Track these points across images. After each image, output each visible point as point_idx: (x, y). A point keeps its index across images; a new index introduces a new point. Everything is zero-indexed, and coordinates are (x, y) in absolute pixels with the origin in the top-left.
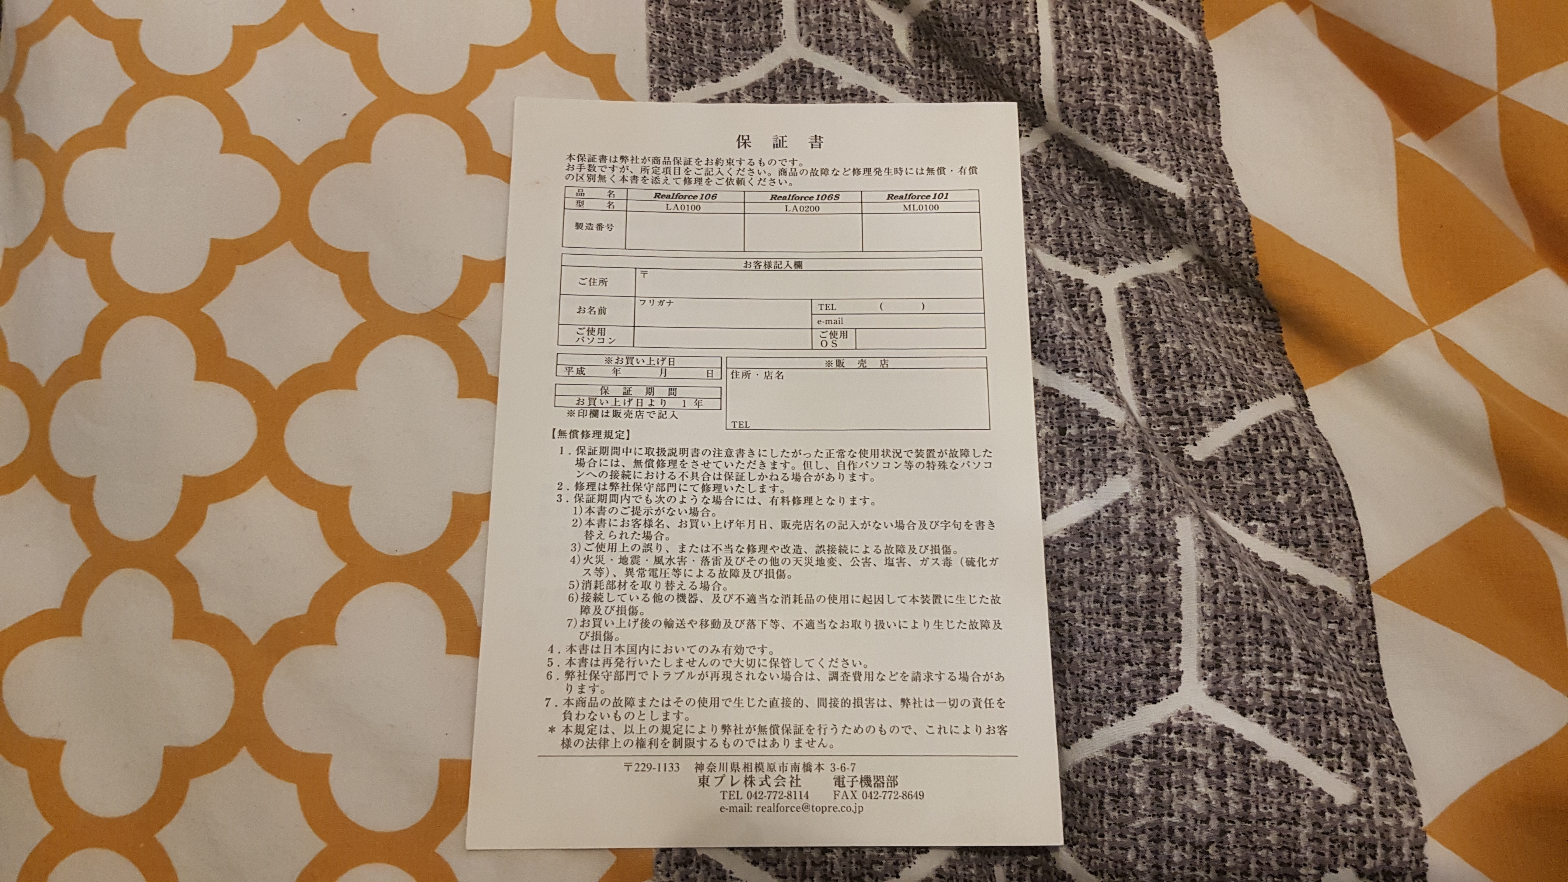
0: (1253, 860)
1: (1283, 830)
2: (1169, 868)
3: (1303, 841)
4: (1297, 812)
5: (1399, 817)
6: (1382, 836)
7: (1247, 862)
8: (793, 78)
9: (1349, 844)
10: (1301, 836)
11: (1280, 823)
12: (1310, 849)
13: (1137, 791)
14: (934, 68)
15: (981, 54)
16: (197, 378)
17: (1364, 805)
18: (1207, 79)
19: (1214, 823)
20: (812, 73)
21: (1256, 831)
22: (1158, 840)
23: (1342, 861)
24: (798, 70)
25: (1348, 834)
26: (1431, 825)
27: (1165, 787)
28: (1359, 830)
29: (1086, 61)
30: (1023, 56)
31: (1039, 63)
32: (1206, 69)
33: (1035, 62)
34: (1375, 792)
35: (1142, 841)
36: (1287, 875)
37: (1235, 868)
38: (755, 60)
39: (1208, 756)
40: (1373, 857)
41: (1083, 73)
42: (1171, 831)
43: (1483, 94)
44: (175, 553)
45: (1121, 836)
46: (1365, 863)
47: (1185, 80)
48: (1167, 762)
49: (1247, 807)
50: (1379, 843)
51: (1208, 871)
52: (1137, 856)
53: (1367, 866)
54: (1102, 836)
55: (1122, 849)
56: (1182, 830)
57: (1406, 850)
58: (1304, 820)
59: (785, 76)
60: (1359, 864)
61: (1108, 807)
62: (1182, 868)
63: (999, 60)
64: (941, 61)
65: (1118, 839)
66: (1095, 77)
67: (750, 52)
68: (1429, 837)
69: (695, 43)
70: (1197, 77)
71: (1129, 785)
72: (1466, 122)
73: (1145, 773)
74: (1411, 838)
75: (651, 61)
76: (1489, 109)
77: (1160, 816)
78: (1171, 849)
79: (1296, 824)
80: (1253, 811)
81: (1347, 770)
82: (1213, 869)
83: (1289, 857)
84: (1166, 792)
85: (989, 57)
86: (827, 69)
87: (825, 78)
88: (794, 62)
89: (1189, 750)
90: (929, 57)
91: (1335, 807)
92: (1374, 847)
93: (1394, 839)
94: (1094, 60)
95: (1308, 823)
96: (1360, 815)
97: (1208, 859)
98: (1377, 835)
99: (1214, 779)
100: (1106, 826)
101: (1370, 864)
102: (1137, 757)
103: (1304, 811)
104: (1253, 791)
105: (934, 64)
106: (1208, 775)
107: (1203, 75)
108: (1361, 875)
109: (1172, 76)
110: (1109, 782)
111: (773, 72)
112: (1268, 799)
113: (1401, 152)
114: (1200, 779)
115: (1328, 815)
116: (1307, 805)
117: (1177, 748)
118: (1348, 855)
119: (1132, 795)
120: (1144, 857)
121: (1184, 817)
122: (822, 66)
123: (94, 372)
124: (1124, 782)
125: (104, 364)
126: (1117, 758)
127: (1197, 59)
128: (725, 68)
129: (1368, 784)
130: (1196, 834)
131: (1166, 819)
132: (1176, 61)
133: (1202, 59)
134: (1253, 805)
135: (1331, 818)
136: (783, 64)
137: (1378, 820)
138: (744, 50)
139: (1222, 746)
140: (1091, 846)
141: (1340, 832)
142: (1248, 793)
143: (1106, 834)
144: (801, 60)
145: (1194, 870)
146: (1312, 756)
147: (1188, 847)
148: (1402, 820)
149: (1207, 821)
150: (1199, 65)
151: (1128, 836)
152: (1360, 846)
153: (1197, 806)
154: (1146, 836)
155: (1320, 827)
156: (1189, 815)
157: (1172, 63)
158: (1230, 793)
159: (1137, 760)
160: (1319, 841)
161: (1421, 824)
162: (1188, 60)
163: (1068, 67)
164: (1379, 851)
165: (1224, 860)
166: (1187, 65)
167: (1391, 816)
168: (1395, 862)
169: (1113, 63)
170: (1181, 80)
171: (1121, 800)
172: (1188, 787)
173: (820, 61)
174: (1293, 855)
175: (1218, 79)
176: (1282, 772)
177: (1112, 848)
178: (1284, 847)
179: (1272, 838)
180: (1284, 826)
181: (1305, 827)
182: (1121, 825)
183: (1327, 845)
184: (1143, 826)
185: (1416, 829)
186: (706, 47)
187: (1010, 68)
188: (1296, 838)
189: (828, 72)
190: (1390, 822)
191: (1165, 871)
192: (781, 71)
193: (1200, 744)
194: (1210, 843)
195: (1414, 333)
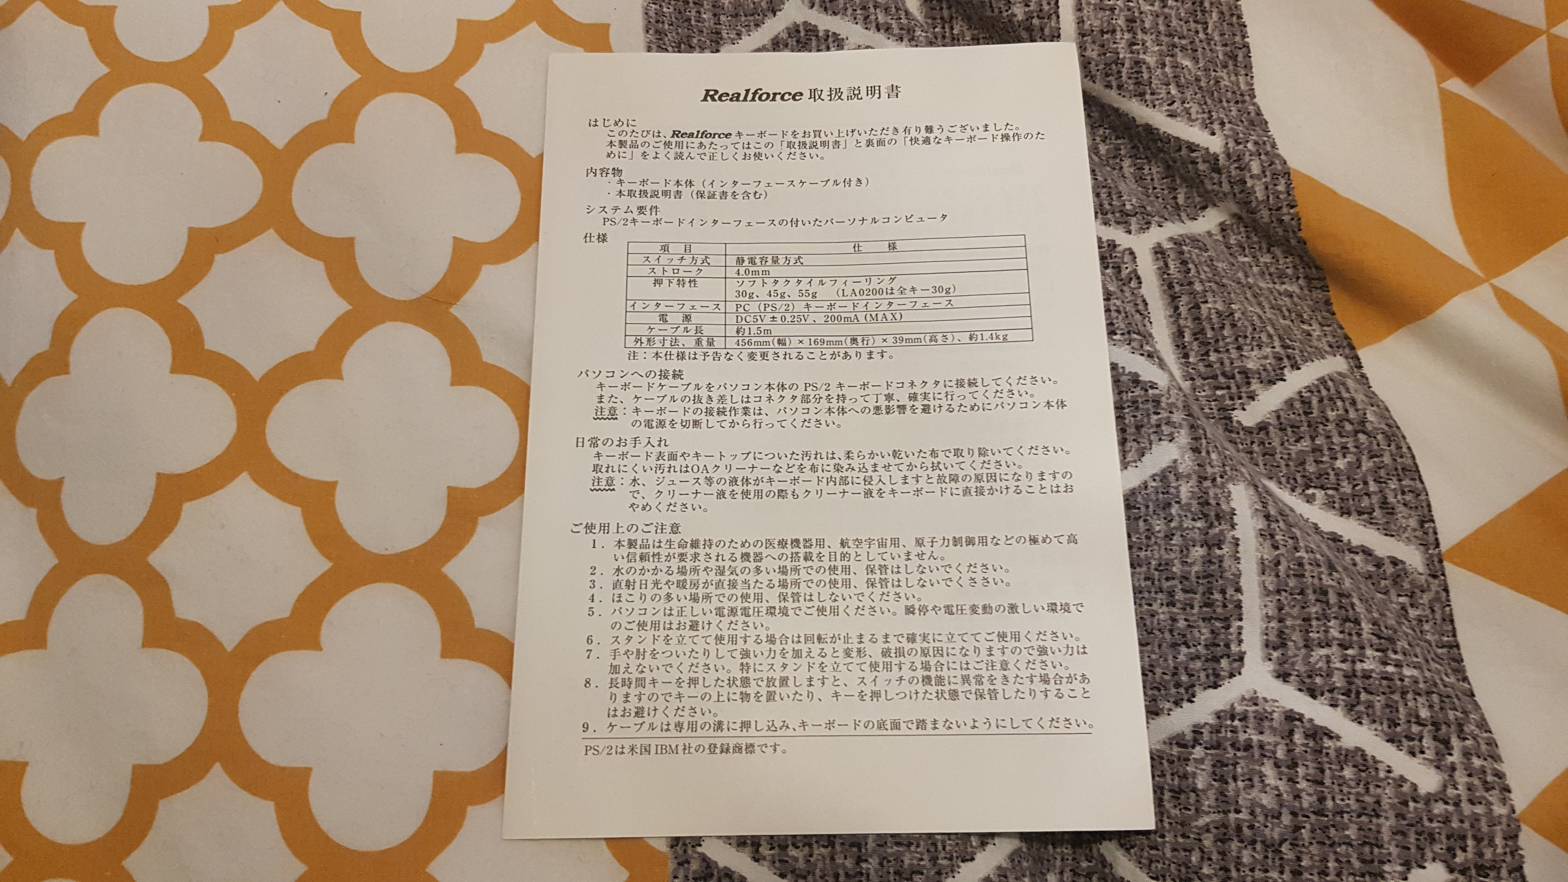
0: (1332, 857)
1: (1362, 822)
2: (1238, 870)
3: (1386, 835)
4: (1378, 802)
5: (1489, 804)
6: (1472, 826)
7: (1325, 860)
8: (798, 41)
9: (1437, 836)
10: (1384, 830)
11: (1359, 816)
12: (1393, 843)
13: (1200, 786)
14: (947, 30)
15: (996, 10)
16: (173, 371)
17: (1451, 792)
18: (1237, 28)
19: (1286, 819)
20: (817, 36)
21: (1333, 826)
22: (1223, 839)
23: (1429, 855)
24: (802, 34)
25: (1435, 825)
26: (1524, 812)
27: (1230, 781)
28: (1446, 820)
29: (1108, 13)
30: (1041, 10)
31: (1058, 17)
32: (1234, 19)
33: (1054, 16)
34: (1461, 778)
35: (1208, 841)
36: (1370, 874)
37: (1312, 867)
38: (757, 25)
39: (1276, 744)
40: (1464, 850)
41: (1105, 25)
42: (1239, 829)
43: (1529, 34)
44: (147, 555)
45: (1184, 836)
46: (1454, 856)
47: (1213, 30)
48: (1231, 752)
49: (1322, 800)
50: (1469, 834)
51: (1282, 873)
52: (1202, 858)
53: (1457, 860)
54: (1163, 836)
55: (1185, 850)
56: (1251, 827)
57: (1498, 841)
58: (1386, 811)
59: (789, 40)
60: (1448, 857)
61: (1168, 805)
62: (1252, 870)
63: (1015, 15)
64: (954, 22)
65: (1180, 840)
66: (1118, 29)
67: (751, 18)
68: (1524, 827)
69: (693, 13)
70: (1226, 26)
71: (1191, 780)
72: (1514, 63)
73: (1207, 766)
74: (1504, 827)
75: (647, 31)
76: (1539, 48)
77: (1226, 812)
78: (1240, 850)
79: (1378, 816)
80: (1329, 804)
81: (1430, 754)
82: (1287, 869)
83: (1372, 853)
84: (1232, 786)
85: (1005, 14)
86: (833, 30)
87: (830, 40)
88: (798, 26)
89: (1255, 738)
90: (942, 18)
91: (1419, 796)
92: (1464, 838)
93: (1485, 829)
94: (1116, 12)
95: (1391, 814)
96: (1446, 803)
97: (1281, 859)
98: (1466, 825)
99: (1284, 769)
100: (1167, 825)
101: (1460, 858)
102: (1198, 748)
103: (1385, 801)
104: (1328, 782)
105: (947, 26)
106: (1277, 765)
107: (1232, 25)
108: (1451, 871)
109: (1199, 27)
110: (1169, 777)
111: (776, 37)
112: (1345, 789)
113: (1446, 97)
114: (1268, 770)
115: (1412, 804)
116: (1388, 795)
117: (1242, 737)
118: (1437, 848)
119: (1194, 790)
120: (1210, 859)
121: (1252, 813)
122: (827, 28)
123: (63, 368)
124: (1185, 776)
125: (73, 359)
126: (1176, 750)
127: (1225, 9)
128: (725, 36)
129: (1453, 768)
130: (1267, 831)
131: (1232, 816)
132: (1203, 11)
133: (1230, 9)
134: (1329, 796)
135: (1416, 809)
136: (787, 28)
137: (1467, 808)
138: (746, 16)
139: (1291, 733)
140: (1151, 848)
141: (1426, 823)
142: (1322, 783)
143: (1167, 834)
144: (805, 23)
145: (1266, 871)
146: (1390, 741)
147: (1259, 846)
148: (1492, 807)
149: (1278, 816)
150: (1227, 14)
151: (1192, 836)
152: (1448, 837)
153: (1267, 800)
154: (1210, 836)
155: (1404, 819)
156: (1258, 810)
157: (1199, 13)
158: (1303, 785)
159: (1198, 752)
160: (1404, 834)
161: (1514, 812)
162: (1215, 10)
163: (1089, 19)
164: (1470, 842)
165: (1299, 859)
166: (1215, 17)
167: (1480, 803)
168: (1488, 854)
169: (1136, 14)
170: (1209, 31)
171: (1182, 796)
172: (1256, 779)
173: (824, 22)
174: (1376, 850)
175: (1248, 29)
176: (1359, 759)
177: (1174, 850)
178: (1365, 843)
179: (1352, 832)
180: (1364, 819)
181: (1387, 818)
182: (1183, 824)
183: (1412, 838)
184: (1207, 825)
185: (1509, 817)
186: (705, 16)
187: (1028, 23)
188: (1379, 832)
189: (834, 33)
190: (1479, 810)
191: (1234, 874)
192: (785, 36)
193: (1267, 732)
194: (1284, 841)
195: (1471, 286)
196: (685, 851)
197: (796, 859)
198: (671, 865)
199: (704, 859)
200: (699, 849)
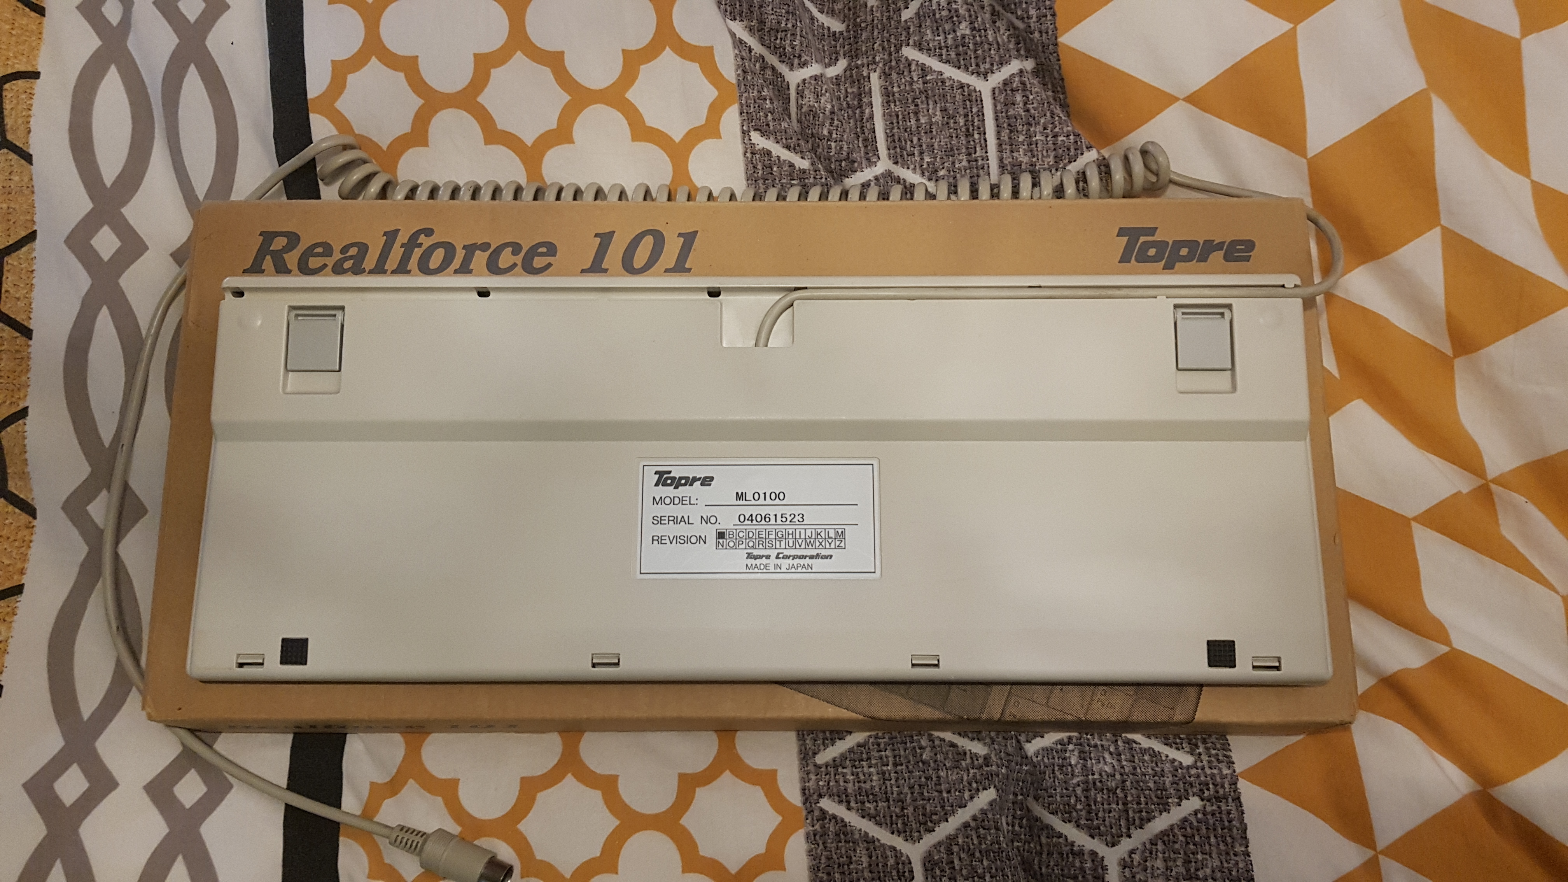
0: (1142, 796)
1: (1156, 780)
2: (1095, 805)
3: (1168, 784)
4: (1163, 771)
5: (1220, 769)
6: (1212, 779)
7: (1139, 797)
9: (1194, 784)
10: (1167, 782)
11: (1154, 777)
12: (1172, 789)
13: (1073, 763)
17: (1199, 764)
19: (1118, 776)
21: (1141, 781)
22: (1087, 790)
23: (1191, 794)
25: (1192, 779)
26: (1241, 772)
28: (1198, 776)
34: (1205, 758)
35: (1079, 791)
36: (1162, 804)
37: (1133, 801)
39: (1109, 745)
40: (1208, 790)
42: (1094, 783)
45: (1066, 789)
46: (1204, 793)
48: (1087, 748)
49: (1135, 768)
50: (1210, 783)
51: (1118, 804)
52: (1076, 800)
53: (1205, 795)
55: (1068, 796)
56: (1101, 782)
57: (1226, 786)
58: (1167, 774)
60: (1201, 794)
61: (1058, 773)
62: (1103, 804)
65: (1065, 791)
68: (1240, 778)
71: (1068, 760)
73: (1076, 753)
74: (1229, 779)
77: (1087, 775)
78: (1095, 795)
79: (1163, 777)
80: (1139, 770)
81: (1187, 749)
82: (1120, 802)
83: (1162, 793)
84: (1089, 762)
89: (1099, 743)
91: (1183, 766)
92: (1208, 784)
93: (1219, 780)
95: (1170, 775)
96: (1197, 769)
97: (1117, 797)
98: (1209, 778)
99: (1115, 756)
100: (1057, 784)
101: (1206, 793)
102: (1071, 745)
103: (1166, 770)
104: (1137, 761)
106: (1111, 753)
108: (1202, 800)
110: (1056, 759)
112: (1146, 765)
114: (1107, 755)
115: (1180, 771)
116: (1167, 767)
117: (1092, 743)
118: (1195, 790)
119: (1070, 765)
120: (1081, 801)
121: (1100, 775)
124: (1065, 759)
126: (1059, 747)
129: (1200, 754)
130: (1109, 783)
131: (1090, 777)
134: (1138, 768)
135: (1182, 773)
137: (1208, 771)
139: (1116, 741)
140: (1049, 797)
141: (1188, 778)
142: (1134, 762)
145: (1110, 804)
146: (1166, 744)
147: (1105, 792)
148: (1223, 771)
149: (1114, 776)
151: (1071, 789)
152: (1200, 785)
153: (1108, 769)
154: (1080, 788)
155: (1176, 776)
156: (1104, 774)
158: (1124, 763)
159: (1071, 747)
160: (1178, 784)
161: (1235, 772)
164: (1211, 786)
165: (1126, 797)
167: (1216, 769)
168: (1221, 791)
171: (1064, 768)
172: (1101, 759)
174: (1164, 793)
176: (1151, 751)
177: (1062, 797)
178: (1158, 789)
179: (1151, 784)
180: (1156, 778)
181: (1168, 777)
182: (1065, 782)
183: (1181, 785)
184: (1079, 782)
185: (1232, 775)
188: (1164, 783)
190: (1215, 771)
193: (1104, 740)
194: (1117, 788)
196: (811, 806)
197: (870, 808)
198: (804, 813)
199: (821, 809)
200: (818, 805)
